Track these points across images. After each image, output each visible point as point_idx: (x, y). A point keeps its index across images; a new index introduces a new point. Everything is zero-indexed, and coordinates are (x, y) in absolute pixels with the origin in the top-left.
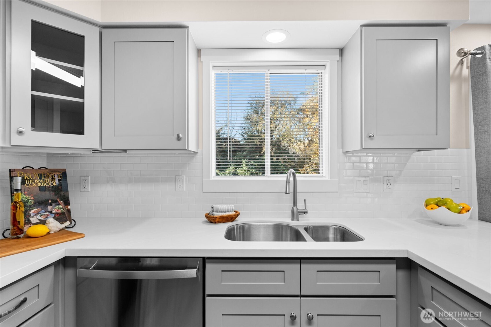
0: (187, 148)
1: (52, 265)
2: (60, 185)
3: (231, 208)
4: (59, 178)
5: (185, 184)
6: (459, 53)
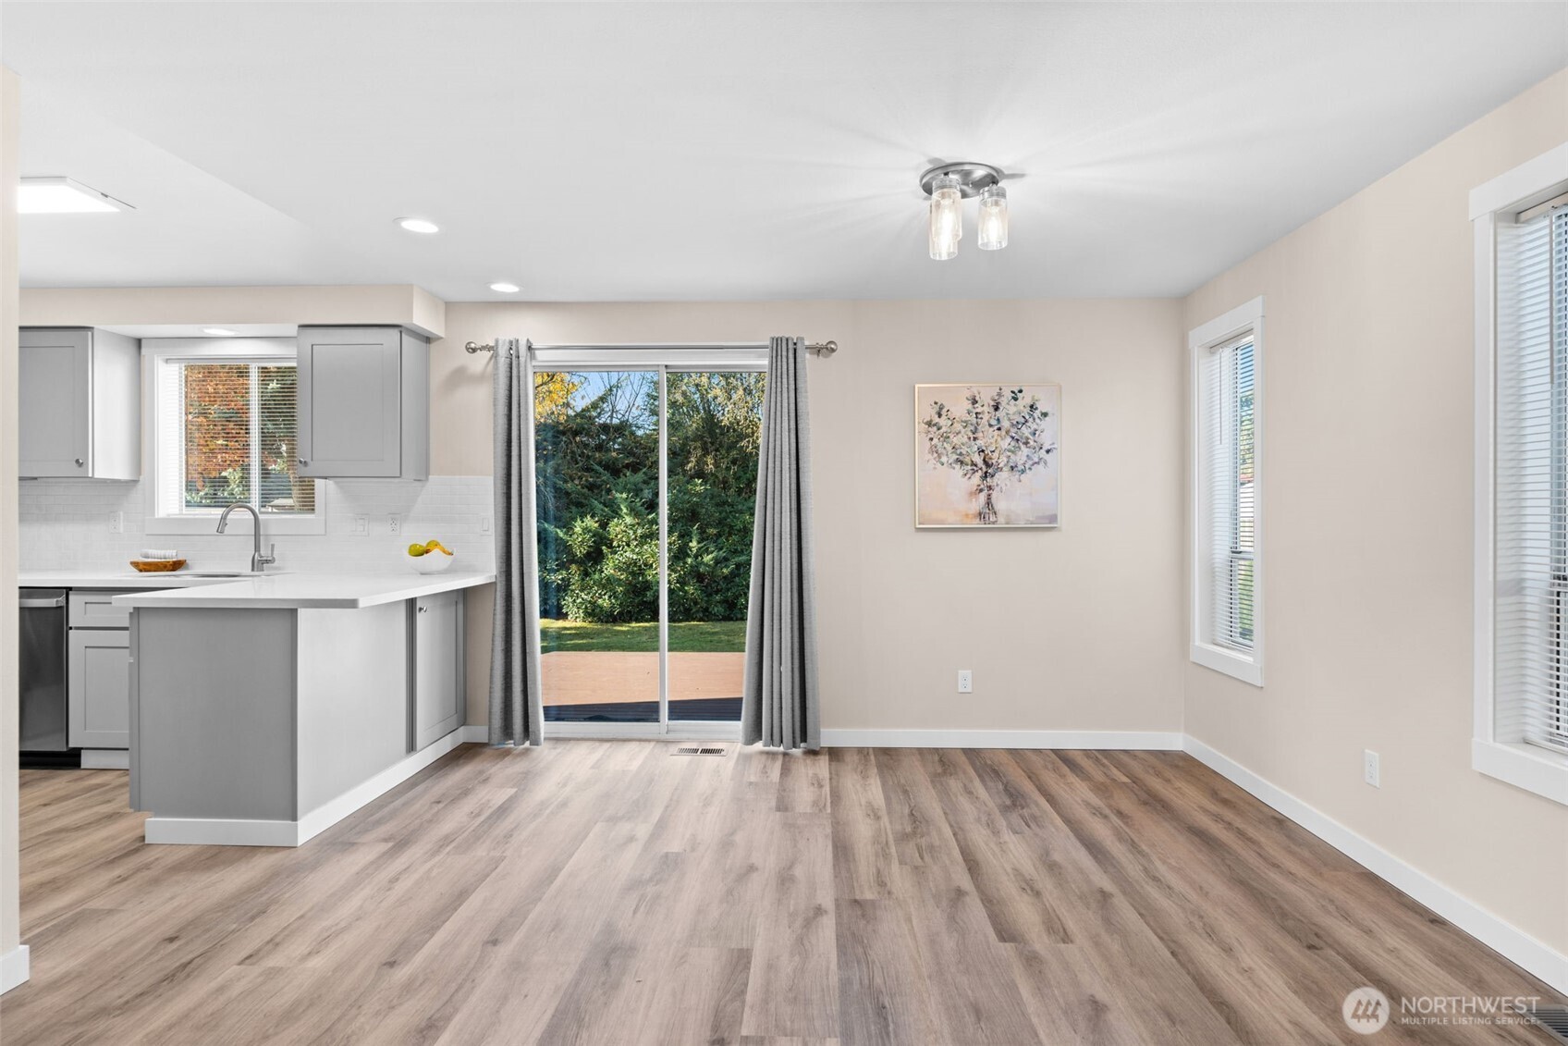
0: (90, 476)
3: (172, 553)
5: (122, 524)
6: (467, 349)
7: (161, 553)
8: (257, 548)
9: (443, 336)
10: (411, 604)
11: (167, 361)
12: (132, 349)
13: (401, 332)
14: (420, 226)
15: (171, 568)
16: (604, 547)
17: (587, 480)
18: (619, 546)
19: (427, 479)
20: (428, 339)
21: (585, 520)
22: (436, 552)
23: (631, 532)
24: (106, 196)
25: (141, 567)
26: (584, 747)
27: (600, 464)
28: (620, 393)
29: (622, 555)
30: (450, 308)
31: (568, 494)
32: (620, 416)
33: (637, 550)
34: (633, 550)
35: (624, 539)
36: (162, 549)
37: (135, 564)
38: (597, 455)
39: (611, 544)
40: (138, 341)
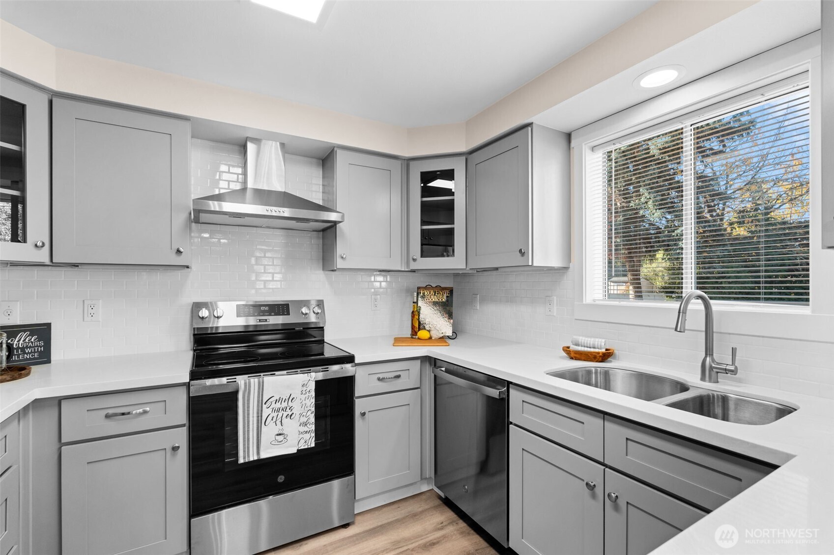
0: (530, 264)
1: (418, 359)
2: (447, 301)
3: (599, 343)
4: (447, 295)
5: (555, 308)
7: (590, 341)
8: (709, 351)
12: (563, 142)
15: (600, 359)
25: (572, 355)
36: (591, 337)
37: (567, 350)
40: (569, 136)
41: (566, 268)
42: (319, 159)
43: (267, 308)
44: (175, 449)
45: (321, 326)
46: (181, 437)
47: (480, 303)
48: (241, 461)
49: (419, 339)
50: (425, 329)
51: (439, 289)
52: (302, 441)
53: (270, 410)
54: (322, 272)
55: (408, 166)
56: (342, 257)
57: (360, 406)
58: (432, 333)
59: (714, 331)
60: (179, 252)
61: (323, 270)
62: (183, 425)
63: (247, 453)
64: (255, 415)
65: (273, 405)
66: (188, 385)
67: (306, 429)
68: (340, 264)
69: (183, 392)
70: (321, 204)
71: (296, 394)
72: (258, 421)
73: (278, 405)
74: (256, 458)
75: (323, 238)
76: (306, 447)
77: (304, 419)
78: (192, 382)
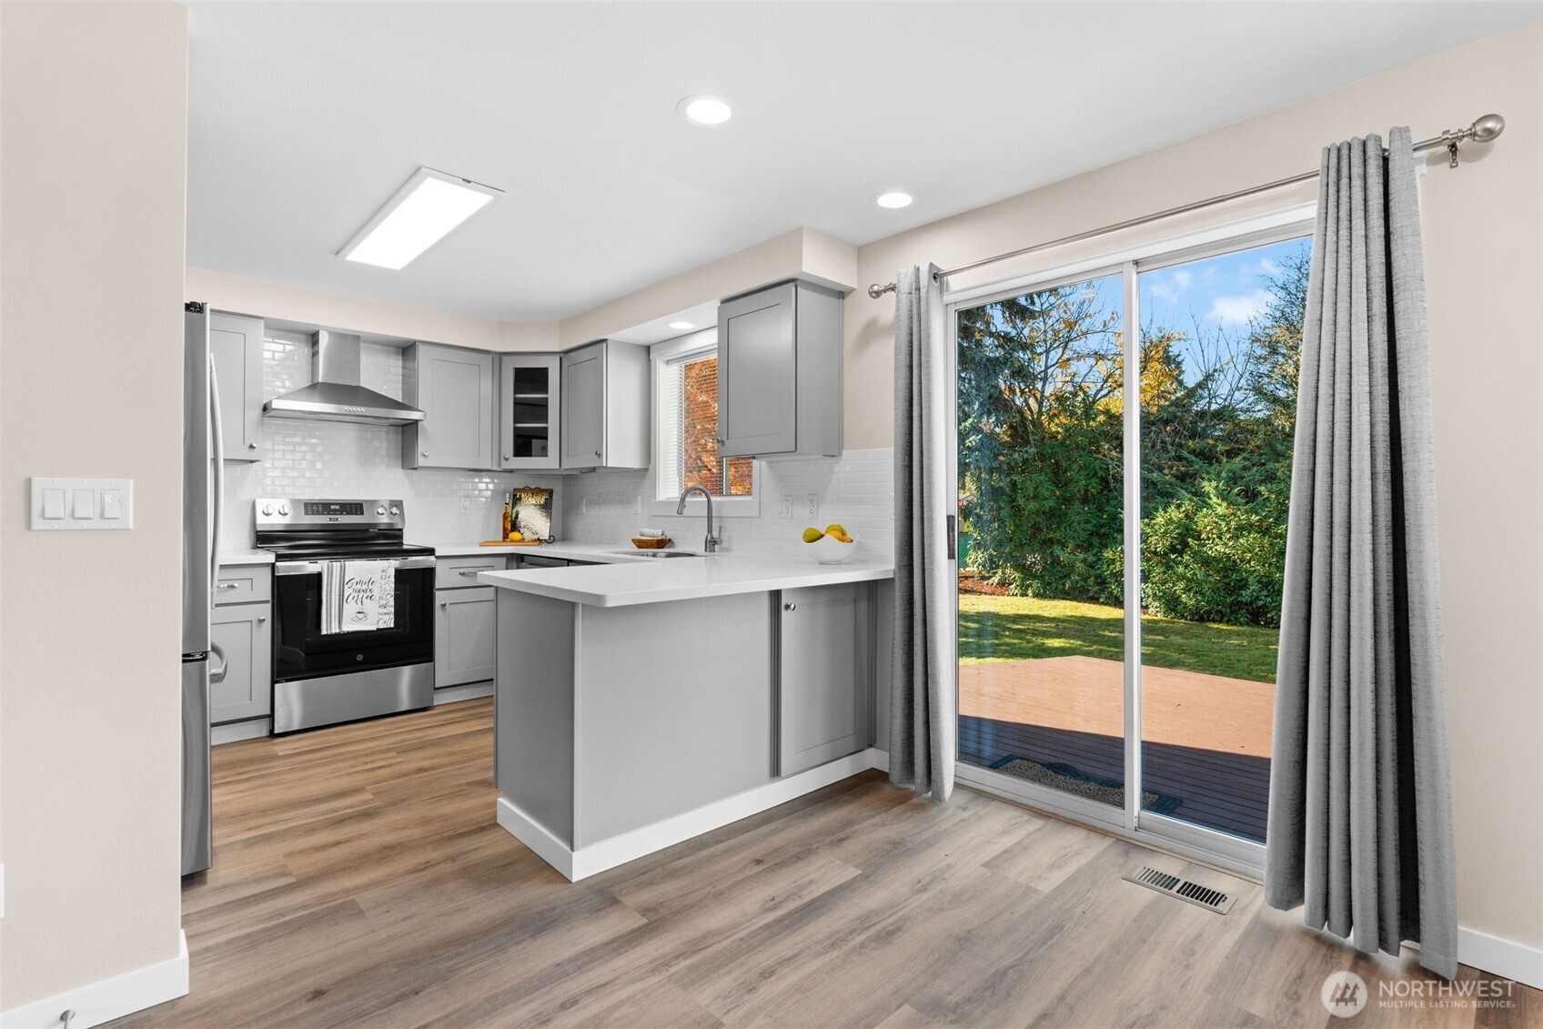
0: (604, 465)
1: (504, 556)
2: (547, 503)
4: (547, 497)
6: (870, 293)
7: (652, 532)
8: (710, 530)
9: (856, 287)
10: (776, 596)
11: (668, 362)
12: (642, 355)
13: (796, 287)
14: (709, 111)
16: (1190, 540)
17: (1178, 470)
18: (1209, 539)
19: (840, 455)
20: (841, 294)
21: (1169, 510)
22: (829, 539)
23: (1223, 524)
24: (469, 182)
26: (1008, 815)
27: (1193, 452)
28: (1222, 377)
29: (1211, 548)
30: (864, 252)
31: (1154, 484)
32: (1220, 401)
33: (1231, 543)
34: (1225, 544)
35: (1214, 531)
36: (654, 529)
37: (634, 541)
38: (1190, 443)
39: (1199, 536)
40: (648, 349)
41: (646, 470)
42: (398, 347)
43: (338, 507)
44: (261, 621)
45: (400, 527)
46: (266, 612)
47: (586, 507)
48: (324, 632)
49: (512, 541)
50: (519, 531)
51: (536, 491)
52: (382, 622)
53: (351, 590)
54: (401, 470)
55: (500, 360)
56: (424, 455)
57: (440, 598)
58: (525, 535)
59: (714, 515)
60: (251, 447)
61: (403, 468)
62: (267, 602)
63: (329, 626)
64: (337, 594)
65: (354, 586)
66: (273, 565)
67: (385, 611)
68: (421, 462)
69: (269, 570)
70: (400, 401)
71: (376, 578)
72: (340, 599)
73: (359, 587)
74: (338, 631)
75: (403, 433)
76: (386, 627)
77: (384, 602)
78: (278, 564)
